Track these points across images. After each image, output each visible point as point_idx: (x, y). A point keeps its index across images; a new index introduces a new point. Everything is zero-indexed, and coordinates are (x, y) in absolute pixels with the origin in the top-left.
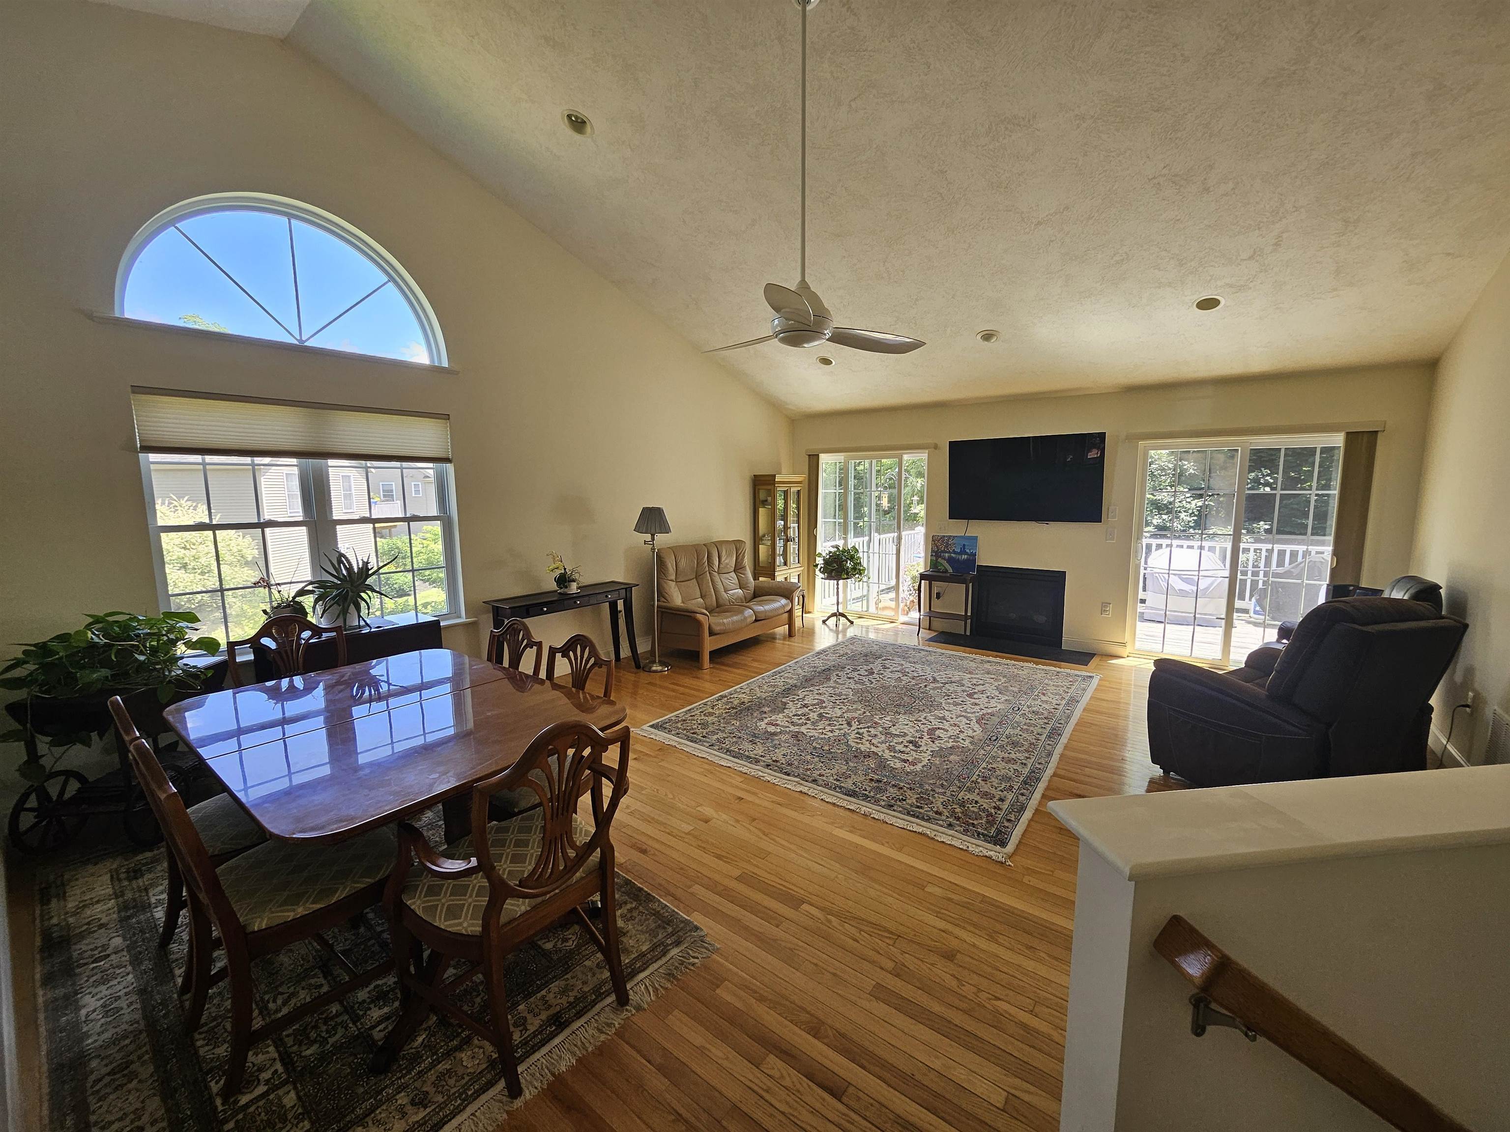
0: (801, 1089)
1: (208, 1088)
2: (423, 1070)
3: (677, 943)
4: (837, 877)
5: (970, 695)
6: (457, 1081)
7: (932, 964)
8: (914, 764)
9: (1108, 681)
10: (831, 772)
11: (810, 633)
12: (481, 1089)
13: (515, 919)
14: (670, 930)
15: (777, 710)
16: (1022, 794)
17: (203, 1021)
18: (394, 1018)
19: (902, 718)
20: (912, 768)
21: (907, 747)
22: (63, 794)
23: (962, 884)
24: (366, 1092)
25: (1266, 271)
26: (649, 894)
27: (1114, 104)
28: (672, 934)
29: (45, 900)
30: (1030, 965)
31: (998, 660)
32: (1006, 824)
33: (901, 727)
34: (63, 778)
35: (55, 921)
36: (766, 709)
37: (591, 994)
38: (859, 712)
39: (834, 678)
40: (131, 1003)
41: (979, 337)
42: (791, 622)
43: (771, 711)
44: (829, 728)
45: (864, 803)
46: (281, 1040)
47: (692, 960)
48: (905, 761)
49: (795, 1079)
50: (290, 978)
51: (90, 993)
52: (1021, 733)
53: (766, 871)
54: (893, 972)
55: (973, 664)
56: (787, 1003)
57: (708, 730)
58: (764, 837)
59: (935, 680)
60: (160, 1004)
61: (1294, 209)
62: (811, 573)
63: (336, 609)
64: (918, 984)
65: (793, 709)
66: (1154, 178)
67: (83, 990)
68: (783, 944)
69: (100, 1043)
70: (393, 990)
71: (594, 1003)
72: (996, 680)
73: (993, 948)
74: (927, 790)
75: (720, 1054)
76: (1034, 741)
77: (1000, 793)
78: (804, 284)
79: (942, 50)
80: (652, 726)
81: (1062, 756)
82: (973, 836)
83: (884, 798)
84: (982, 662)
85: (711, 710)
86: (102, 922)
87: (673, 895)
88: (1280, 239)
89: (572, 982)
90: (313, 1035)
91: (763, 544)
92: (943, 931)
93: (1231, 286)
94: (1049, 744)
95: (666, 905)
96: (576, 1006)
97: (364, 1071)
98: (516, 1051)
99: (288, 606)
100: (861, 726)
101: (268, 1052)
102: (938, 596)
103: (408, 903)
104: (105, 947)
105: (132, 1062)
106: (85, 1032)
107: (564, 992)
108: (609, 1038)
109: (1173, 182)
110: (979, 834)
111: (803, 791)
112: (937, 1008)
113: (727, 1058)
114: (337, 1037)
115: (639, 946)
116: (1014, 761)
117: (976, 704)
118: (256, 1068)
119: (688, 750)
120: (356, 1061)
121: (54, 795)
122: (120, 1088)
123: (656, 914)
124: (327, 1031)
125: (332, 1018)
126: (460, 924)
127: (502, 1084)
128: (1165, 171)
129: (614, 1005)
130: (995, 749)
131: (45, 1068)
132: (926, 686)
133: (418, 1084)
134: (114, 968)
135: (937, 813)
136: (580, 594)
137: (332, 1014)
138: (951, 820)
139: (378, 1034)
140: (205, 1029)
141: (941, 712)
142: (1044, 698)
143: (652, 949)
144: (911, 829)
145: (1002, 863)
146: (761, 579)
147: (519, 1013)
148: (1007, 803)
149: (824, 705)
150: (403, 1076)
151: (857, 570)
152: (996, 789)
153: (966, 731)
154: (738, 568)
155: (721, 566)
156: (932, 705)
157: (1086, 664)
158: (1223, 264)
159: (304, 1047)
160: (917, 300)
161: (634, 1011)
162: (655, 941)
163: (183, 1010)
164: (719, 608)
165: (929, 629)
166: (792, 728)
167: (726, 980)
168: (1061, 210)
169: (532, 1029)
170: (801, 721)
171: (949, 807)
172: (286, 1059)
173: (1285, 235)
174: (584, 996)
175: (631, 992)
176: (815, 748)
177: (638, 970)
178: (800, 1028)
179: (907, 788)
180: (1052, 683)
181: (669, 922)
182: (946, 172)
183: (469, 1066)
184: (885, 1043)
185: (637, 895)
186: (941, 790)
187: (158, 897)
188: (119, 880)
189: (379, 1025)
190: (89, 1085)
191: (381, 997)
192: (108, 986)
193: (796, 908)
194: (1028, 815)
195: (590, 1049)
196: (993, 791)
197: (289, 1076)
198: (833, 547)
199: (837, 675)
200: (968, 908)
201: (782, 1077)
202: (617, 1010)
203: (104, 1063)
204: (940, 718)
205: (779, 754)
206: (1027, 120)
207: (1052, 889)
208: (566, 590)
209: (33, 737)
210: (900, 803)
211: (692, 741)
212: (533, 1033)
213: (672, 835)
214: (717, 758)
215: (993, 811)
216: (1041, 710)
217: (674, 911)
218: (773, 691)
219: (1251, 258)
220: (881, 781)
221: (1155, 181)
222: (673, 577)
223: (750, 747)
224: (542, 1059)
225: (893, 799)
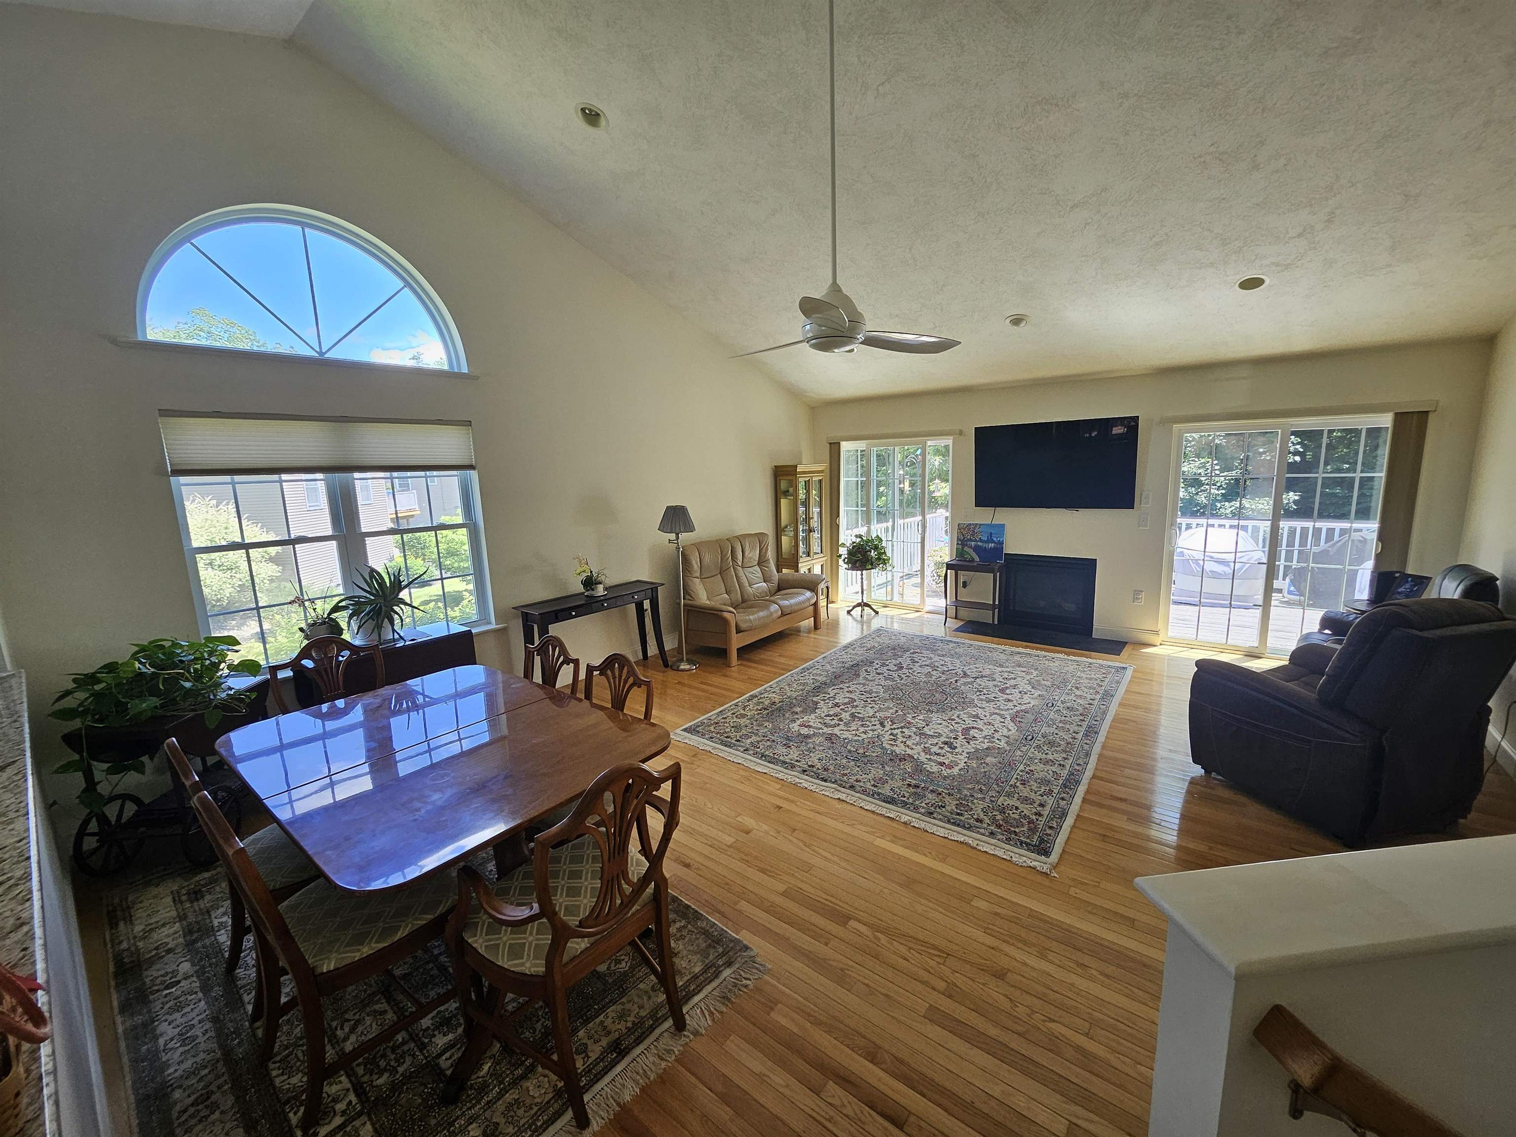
0: (863, 1118)
1: (288, 1121)
2: (491, 1100)
3: (729, 964)
4: (881, 891)
5: (1002, 691)
6: (525, 1111)
7: (984, 984)
8: (950, 767)
9: (1141, 672)
10: (869, 777)
11: (834, 626)
12: (549, 1120)
13: (575, 957)
14: (721, 950)
15: (809, 711)
16: (1063, 799)
17: (276, 1050)
18: (459, 1046)
19: (935, 717)
20: (949, 771)
21: (942, 748)
22: (121, 818)
23: (1009, 898)
24: (438, 1124)
25: (1315, 248)
26: (696, 911)
27: (1160, 80)
28: (723, 954)
29: (113, 924)
30: (1082, 983)
31: (1028, 651)
32: (1049, 831)
33: (935, 726)
34: (119, 802)
35: (125, 945)
36: (798, 709)
37: (648, 1019)
38: (891, 711)
39: (863, 674)
40: (206, 1031)
41: (1008, 321)
42: (816, 615)
43: (802, 712)
44: (862, 729)
45: (902, 810)
46: (352, 1069)
47: (745, 982)
48: (942, 764)
49: (856, 1109)
50: (355, 1004)
51: (166, 1020)
52: (1056, 731)
53: (811, 885)
54: (947, 993)
55: (1003, 656)
56: (842, 1026)
57: (741, 734)
58: (805, 848)
59: (965, 675)
60: (234, 1032)
61: (1351, 185)
62: (834, 565)
63: (371, 624)
64: (972, 1006)
65: (825, 709)
66: (1200, 157)
67: (159, 1017)
68: (834, 964)
69: (179, 1073)
70: (455, 1016)
71: (652, 1029)
72: (1028, 673)
73: (1043, 965)
74: (966, 795)
75: (781, 1082)
76: (1071, 740)
77: (1040, 798)
78: (835, 288)
79: (977, 30)
80: (685, 730)
81: (1100, 755)
82: (1015, 845)
83: (923, 805)
84: (1012, 654)
85: (742, 712)
86: (169, 946)
87: (719, 912)
88: (1333, 215)
89: (628, 1006)
90: (383, 1064)
91: (785, 535)
92: (993, 948)
93: (1277, 265)
94: (1086, 743)
95: (714, 923)
96: (634, 1032)
97: (435, 1102)
98: (580, 1080)
99: (324, 623)
100: (894, 726)
101: (340, 1082)
102: (965, 585)
103: (469, 941)
104: (174, 973)
105: (213, 1092)
106: (164, 1062)
107: (622, 1016)
108: (670, 1065)
109: (1220, 160)
110: (1021, 843)
111: (841, 798)
112: (993, 1032)
113: (787, 1086)
114: (405, 1066)
115: (691, 968)
116: (1052, 762)
117: (1009, 700)
118: (331, 1098)
119: (723, 755)
120: (426, 1090)
121: (113, 820)
122: (204, 1119)
123: (706, 933)
124: (397, 1060)
125: (399, 1047)
126: (523, 964)
127: (569, 1114)
128: (1212, 149)
129: (672, 1030)
130: (1032, 750)
131: (132, 1099)
132: (956, 681)
133: (488, 1114)
134: (185, 995)
135: (978, 820)
136: (607, 597)
137: (398, 1043)
138: (992, 828)
139: (445, 1063)
140: (278, 1058)
141: (975, 709)
142: (1078, 693)
143: (705, 971)
144: (953, 838)
145: (1047, 874)
146: (784, 571)
147: (580, 1040)
148: (1048, 808)
149: (855, 704)
150: (474, 1106)
151: (881, 560)
152: (1036, 793)
153: (1001, 731)
154: (762, 562)
155: (745, 560)
156: (965, 703)
157: (1118, 652)
158: (1270, 243)
159: (375, 1077)
160: (944, 286)
161: (692, 1037)
162: (707, 962)
163: (256, 1039)
164: (744, 603)
165: (956, 618)
166: (825, 730)
167: (781, 1002)
168: (1099, 192)
169: (593, 1056)
170: (833, 723)
171: (990, 814)
172: (359, 1089)
173: (1338, 212)
174: (641, 1022)
175: (687, 1016)
176: (850, 751)
177: (693, 993)
178: (857, 1053)
179: (946, 794)
180: (1085, 676)
181: (718, 942)
182: (978, 156)
183: (536, 1095)
184: (942, 1068)
185: (685, 912)
186: (979, 796)
187: (220, 920)
188: (181, 902)
189: (445, 1053)
190: (175, 1115)
191: (444, 1024)
192: (182, 1013)
193: (844, 924)
194: (1069, 821)
195: (652, 1079)
196: (1033, 796)
197: (363, 1107)
198: (856, 536)
199: (866, 671)
200: (1016, 923)
201: (844, 1106)
202: (675, 1035)
203: (187, 1092)
204: (974, 716)
205: (814, 759)
206: (1065, 99)
207: (1099, 902)
208: (592, 593)
209: (90, 765)
210: (940, 811)
211: (726, 746)
212: (595, 1060)
213: (714, 848)
214: (752, 763)
215: (1034, 817)
216: (1076, 706)
217: (723, 929)
218: (802, 690)
219: (1300, 235)
220: (918, 787)
221: (1202, 160)
222: (698, 575)
223: (785, 750)
224: (605, 1088)
225: (932, 805)
